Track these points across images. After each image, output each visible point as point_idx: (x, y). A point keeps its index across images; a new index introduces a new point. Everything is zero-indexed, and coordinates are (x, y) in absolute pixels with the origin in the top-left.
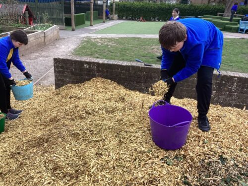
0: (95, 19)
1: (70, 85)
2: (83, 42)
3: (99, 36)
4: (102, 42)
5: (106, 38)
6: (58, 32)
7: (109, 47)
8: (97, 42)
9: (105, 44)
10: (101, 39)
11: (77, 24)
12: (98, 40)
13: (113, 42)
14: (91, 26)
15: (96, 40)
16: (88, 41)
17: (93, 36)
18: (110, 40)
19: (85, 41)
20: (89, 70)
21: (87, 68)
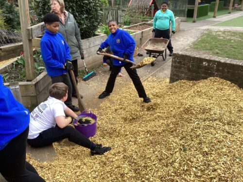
0: (219, 9)
1: (185, 81)
2: (203, 34)
3: (222, 29)
4: (224, 35)
5: (229, 32)
6: (179, 25)
7: (232, 41)
8: (219, 36)
9: (228, 38)
10: (224, 32)
11: (199, 16)
12: (220, 33)
13: (238, 36)
14: (214, 17)
15: (217, 33)
16: (209, 34)
17: (215, 28)
18: (235, 33)
19: (206, 34)
20: (207, 68)
21: (205, 66)
